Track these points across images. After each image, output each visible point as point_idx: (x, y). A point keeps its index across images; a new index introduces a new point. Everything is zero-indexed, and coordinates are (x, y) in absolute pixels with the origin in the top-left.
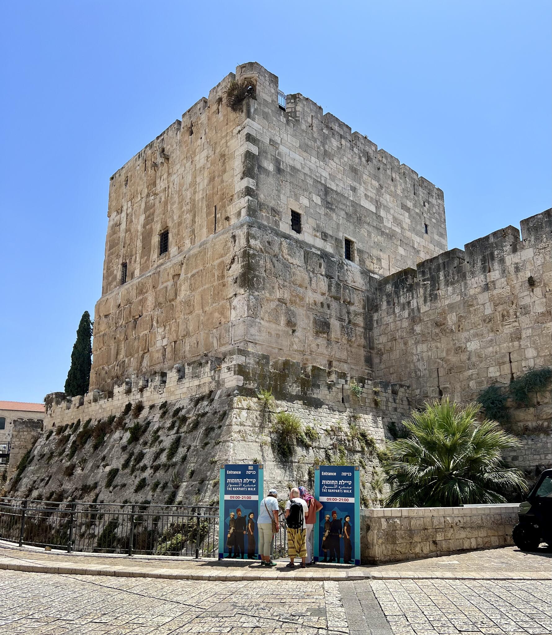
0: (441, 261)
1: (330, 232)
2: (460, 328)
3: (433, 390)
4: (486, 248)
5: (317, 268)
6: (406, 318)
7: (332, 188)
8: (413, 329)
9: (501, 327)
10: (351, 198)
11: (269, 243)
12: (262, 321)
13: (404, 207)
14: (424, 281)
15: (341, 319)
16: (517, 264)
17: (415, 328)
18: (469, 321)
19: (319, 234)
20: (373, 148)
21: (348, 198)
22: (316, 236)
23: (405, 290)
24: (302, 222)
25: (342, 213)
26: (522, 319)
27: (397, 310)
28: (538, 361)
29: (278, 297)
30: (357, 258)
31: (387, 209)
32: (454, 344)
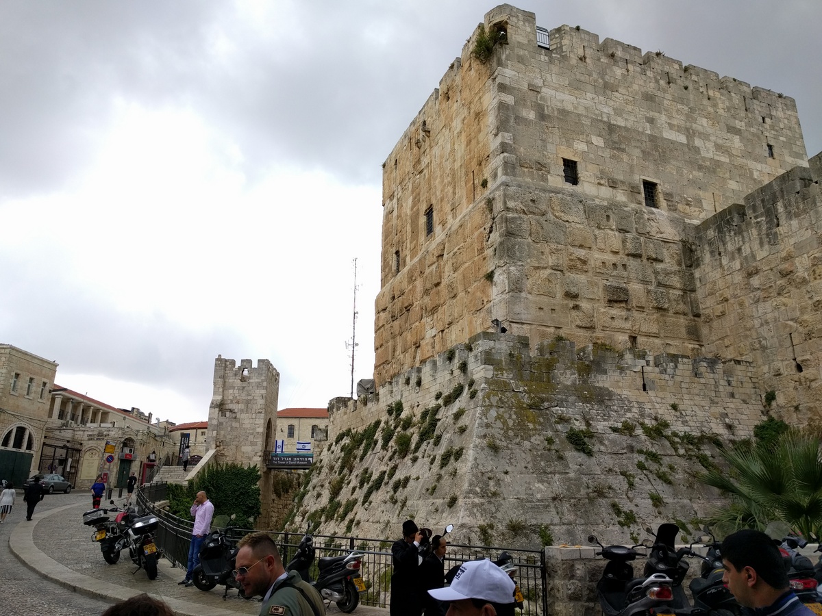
0: (776, 188)
1: (620, 177)
2: (816, 276)
3: (787, 365)
5: (604, 223)
6: (738, 271)
7: (619, 124)
8: (748, 284)
10: (649, 132)
11: (533, 201)
12: (529, 296)
13: (732, 130)
14: (756, 217)
15: (645, 282)
17: (752, 282)
19: (604, 182)
20: (676, 66)
21: (643, 133)
22: (600, 184)
23: (732, 233)
24: (579, 172)
25: (636, 151)
27: (725, 261)
29: (550, 264)
30: (664, 203)
31: (705, 137)
32: (811, 298)
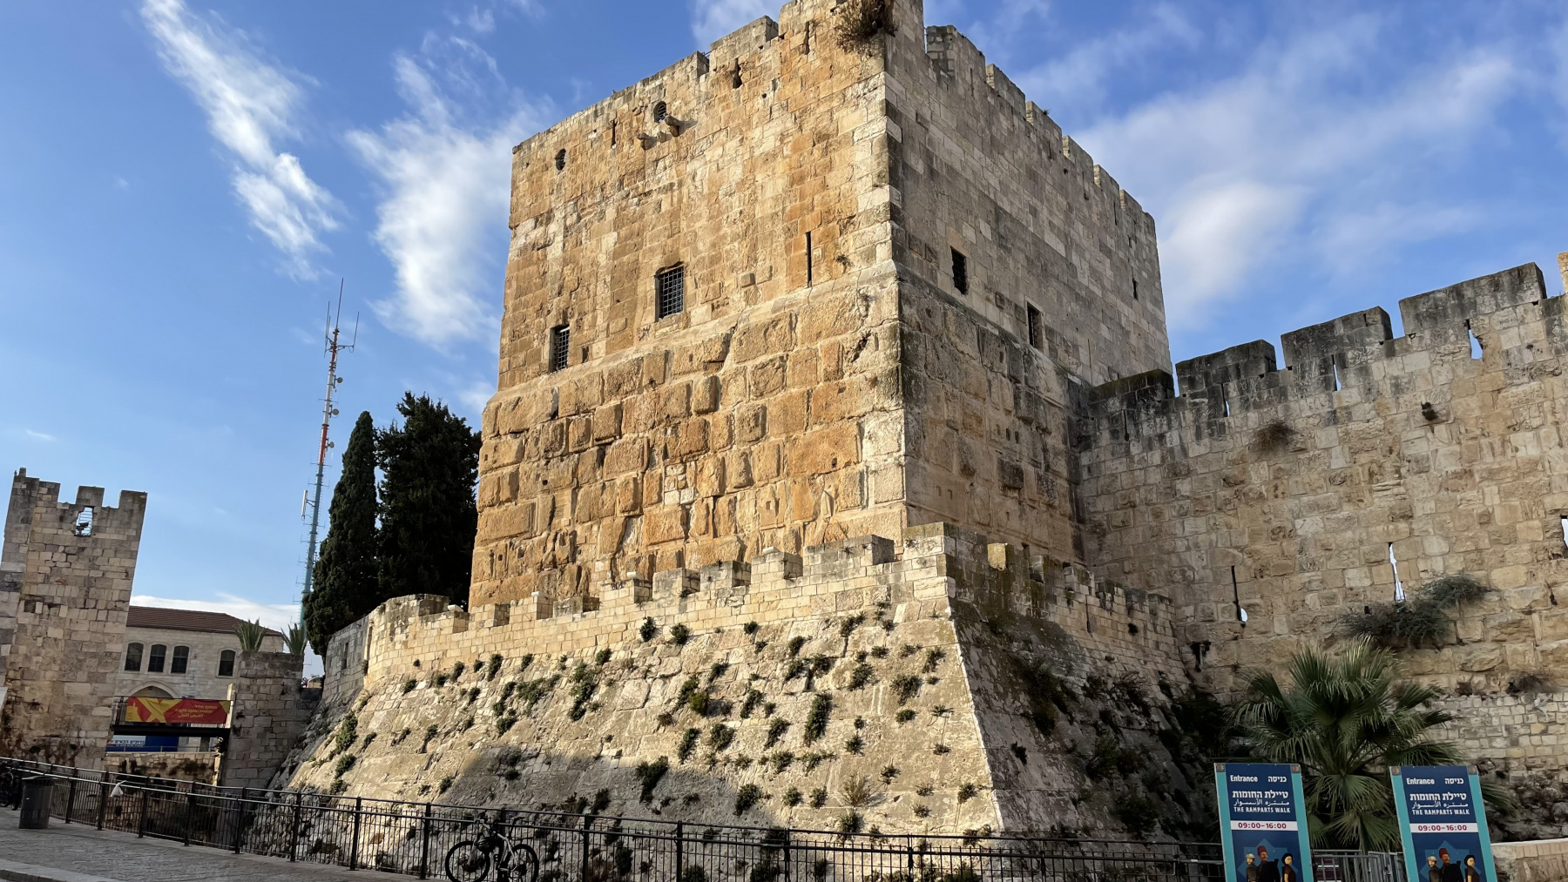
0: (1230, 362)
1: (1006, 293)
2: (1279, 492)
3: (1224, 608)
4: (1329, 345)
5: (997, 363)
6: (1157, 466)
7: (1005, 208)
8: (1172, 487)
9: (1367, 494)
10: (1032, 229)
11: (928, 312)
12: (927, 465)
13: (1103, 248)
14: (1194, 396)
15: (1035, 464)
16: (1397, 378)
17: (1178, 486)
18: (1299, 479)
19: (992, 297)
20: (1057, 135)
21: (1027, 229)
22: (988, 299)
23: (1152, 411)
24: (968, 274)
25: (1021, 257)
26: (1412, 480)
27: (1135, 449)
28: (1452, 561)
29: (946, 417)
30: (1046, 344)
31: (1081, 252)
32: (1268, 522)
